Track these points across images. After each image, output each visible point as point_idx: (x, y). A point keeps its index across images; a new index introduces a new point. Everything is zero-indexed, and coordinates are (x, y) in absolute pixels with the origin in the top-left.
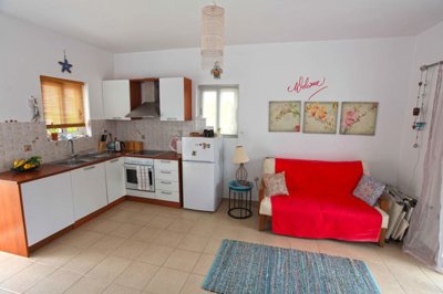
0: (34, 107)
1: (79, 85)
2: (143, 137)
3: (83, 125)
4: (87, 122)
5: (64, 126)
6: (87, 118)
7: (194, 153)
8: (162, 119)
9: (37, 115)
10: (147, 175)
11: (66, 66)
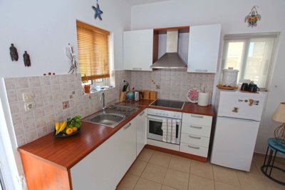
0: (72, 57)
1: (106, 34)
2: (158, 87)
3: (108, 76)
4: (111, 73)
5: (93, 78)
6: (112, 69)
7: (236, 110)
8: (189, 70)
9: (74, 67)
10: (175, 128)
11: (98, 13)
